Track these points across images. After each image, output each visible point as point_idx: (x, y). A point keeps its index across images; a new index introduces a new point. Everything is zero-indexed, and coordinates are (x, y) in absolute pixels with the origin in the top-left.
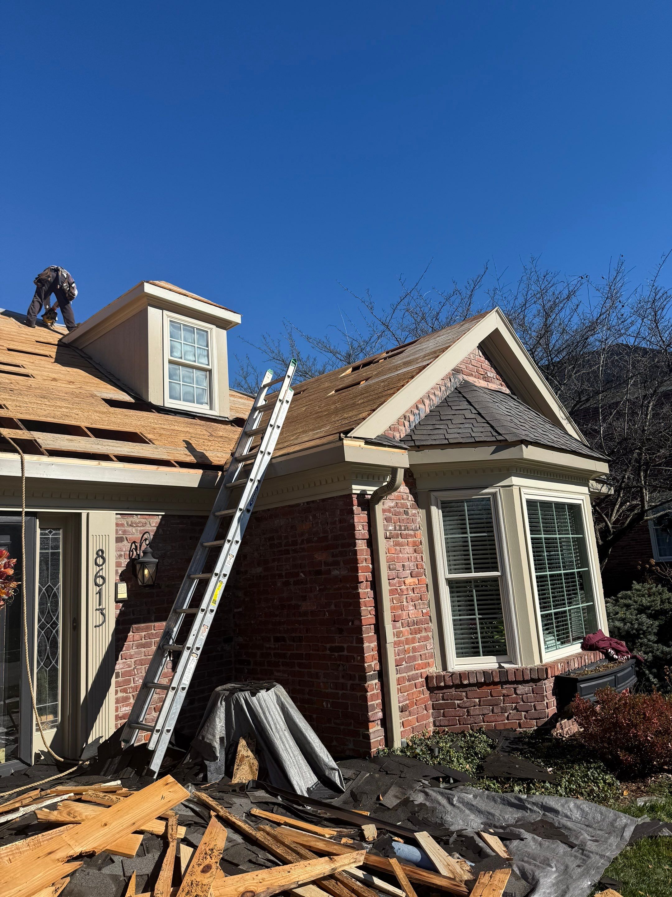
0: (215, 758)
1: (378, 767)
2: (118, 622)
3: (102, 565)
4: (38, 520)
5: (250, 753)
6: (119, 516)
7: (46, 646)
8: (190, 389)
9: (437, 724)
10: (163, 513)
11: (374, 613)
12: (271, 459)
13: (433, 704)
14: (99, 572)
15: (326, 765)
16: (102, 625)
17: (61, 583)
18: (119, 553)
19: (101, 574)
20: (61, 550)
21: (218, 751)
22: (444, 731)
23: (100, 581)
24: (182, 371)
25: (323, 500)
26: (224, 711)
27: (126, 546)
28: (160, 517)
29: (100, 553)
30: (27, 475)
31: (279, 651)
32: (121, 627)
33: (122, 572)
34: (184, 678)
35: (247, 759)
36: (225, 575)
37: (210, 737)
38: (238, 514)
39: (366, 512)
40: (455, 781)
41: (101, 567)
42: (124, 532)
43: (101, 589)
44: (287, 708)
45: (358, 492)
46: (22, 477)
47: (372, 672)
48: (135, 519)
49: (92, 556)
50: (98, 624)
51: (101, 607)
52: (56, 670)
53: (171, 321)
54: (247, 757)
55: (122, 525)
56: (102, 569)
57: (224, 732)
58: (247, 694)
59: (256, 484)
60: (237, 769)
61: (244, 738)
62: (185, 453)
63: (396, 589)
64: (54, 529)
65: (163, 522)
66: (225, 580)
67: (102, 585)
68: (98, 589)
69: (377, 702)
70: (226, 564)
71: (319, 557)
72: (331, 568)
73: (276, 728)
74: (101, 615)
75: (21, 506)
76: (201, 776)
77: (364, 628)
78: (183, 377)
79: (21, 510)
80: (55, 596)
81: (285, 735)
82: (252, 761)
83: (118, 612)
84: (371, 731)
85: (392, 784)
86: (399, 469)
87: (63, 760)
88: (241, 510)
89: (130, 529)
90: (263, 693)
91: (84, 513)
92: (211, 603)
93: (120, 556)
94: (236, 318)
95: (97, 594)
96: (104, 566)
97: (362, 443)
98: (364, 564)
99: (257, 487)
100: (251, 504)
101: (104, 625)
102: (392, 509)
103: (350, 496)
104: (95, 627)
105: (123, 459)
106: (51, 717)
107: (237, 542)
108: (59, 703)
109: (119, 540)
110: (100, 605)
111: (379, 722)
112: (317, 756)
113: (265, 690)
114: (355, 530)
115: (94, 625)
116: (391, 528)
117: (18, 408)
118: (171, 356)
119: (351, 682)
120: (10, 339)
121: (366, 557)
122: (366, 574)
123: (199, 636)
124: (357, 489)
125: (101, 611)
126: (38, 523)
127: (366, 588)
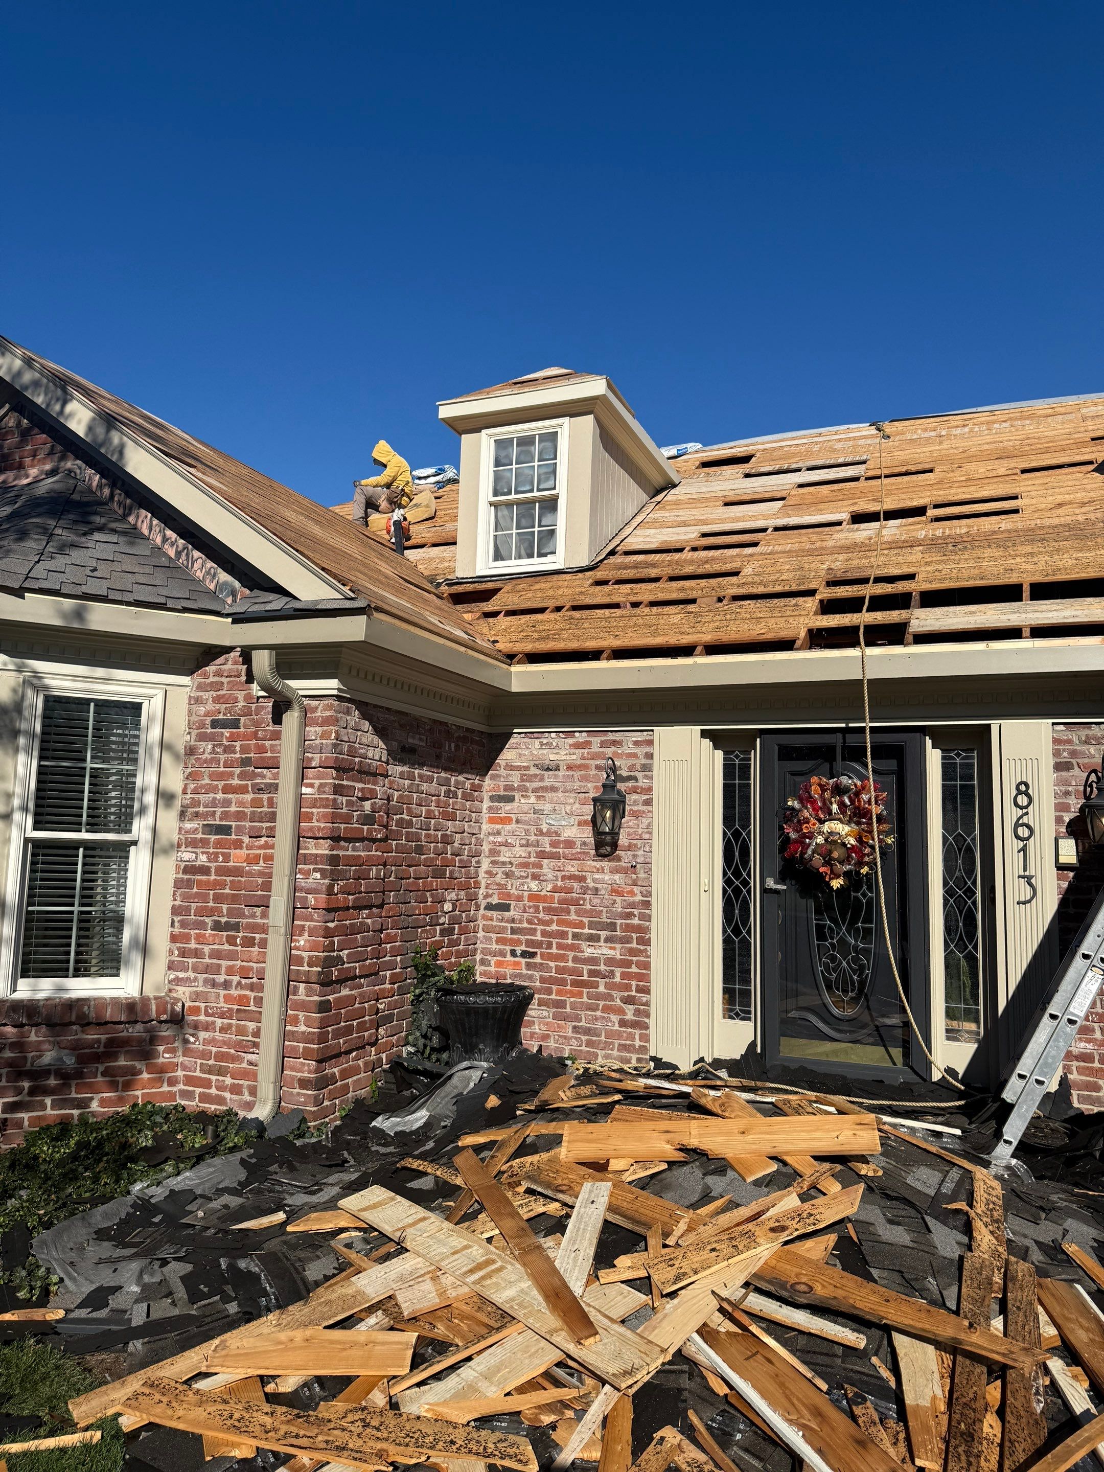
2: (1063, 903)
3: (1026, 807)
4: (927, 738)
6: (1062, 727)
7: (957, 921)
14: (1021, 817)
16: (1029, 901)
17: (977, 832)
18: (1063, 788)
19: (1025, 821)
20: (976, 783)
23: (1023, 832)
27: (1078, 776)
29: (1023, 788)
32: (1071, 911)
33: (1071, 821)
34: (1074, 1003)
41: (1025, 811)
42: (1074, 754)
43: (1025, 845)
48: (1096, 731)
49: (1010, 791)
50: (1023, 899)
51: (1027, 873)
52: (976, 959)
55: (1069, 742)
56: (1027, 814)
64: (963, 750)
67: (1028, 839)
68: (1021, 844)
74: (1028, 887)
80: (970, 851)
83: (1065, 885)
89: (1084, 748)
91: (994, 724)
93: (1067, 793)
95: (1019, 852)
96: (1030, 808)
101: (1034, 902)
104: (1018, 903)
108: (981, 1007)
109: (1060, 767)
110: (1025, 870)
115: (1017, 900)
117: (936, 573)
125: (1028, 879)
126: (929, 742)
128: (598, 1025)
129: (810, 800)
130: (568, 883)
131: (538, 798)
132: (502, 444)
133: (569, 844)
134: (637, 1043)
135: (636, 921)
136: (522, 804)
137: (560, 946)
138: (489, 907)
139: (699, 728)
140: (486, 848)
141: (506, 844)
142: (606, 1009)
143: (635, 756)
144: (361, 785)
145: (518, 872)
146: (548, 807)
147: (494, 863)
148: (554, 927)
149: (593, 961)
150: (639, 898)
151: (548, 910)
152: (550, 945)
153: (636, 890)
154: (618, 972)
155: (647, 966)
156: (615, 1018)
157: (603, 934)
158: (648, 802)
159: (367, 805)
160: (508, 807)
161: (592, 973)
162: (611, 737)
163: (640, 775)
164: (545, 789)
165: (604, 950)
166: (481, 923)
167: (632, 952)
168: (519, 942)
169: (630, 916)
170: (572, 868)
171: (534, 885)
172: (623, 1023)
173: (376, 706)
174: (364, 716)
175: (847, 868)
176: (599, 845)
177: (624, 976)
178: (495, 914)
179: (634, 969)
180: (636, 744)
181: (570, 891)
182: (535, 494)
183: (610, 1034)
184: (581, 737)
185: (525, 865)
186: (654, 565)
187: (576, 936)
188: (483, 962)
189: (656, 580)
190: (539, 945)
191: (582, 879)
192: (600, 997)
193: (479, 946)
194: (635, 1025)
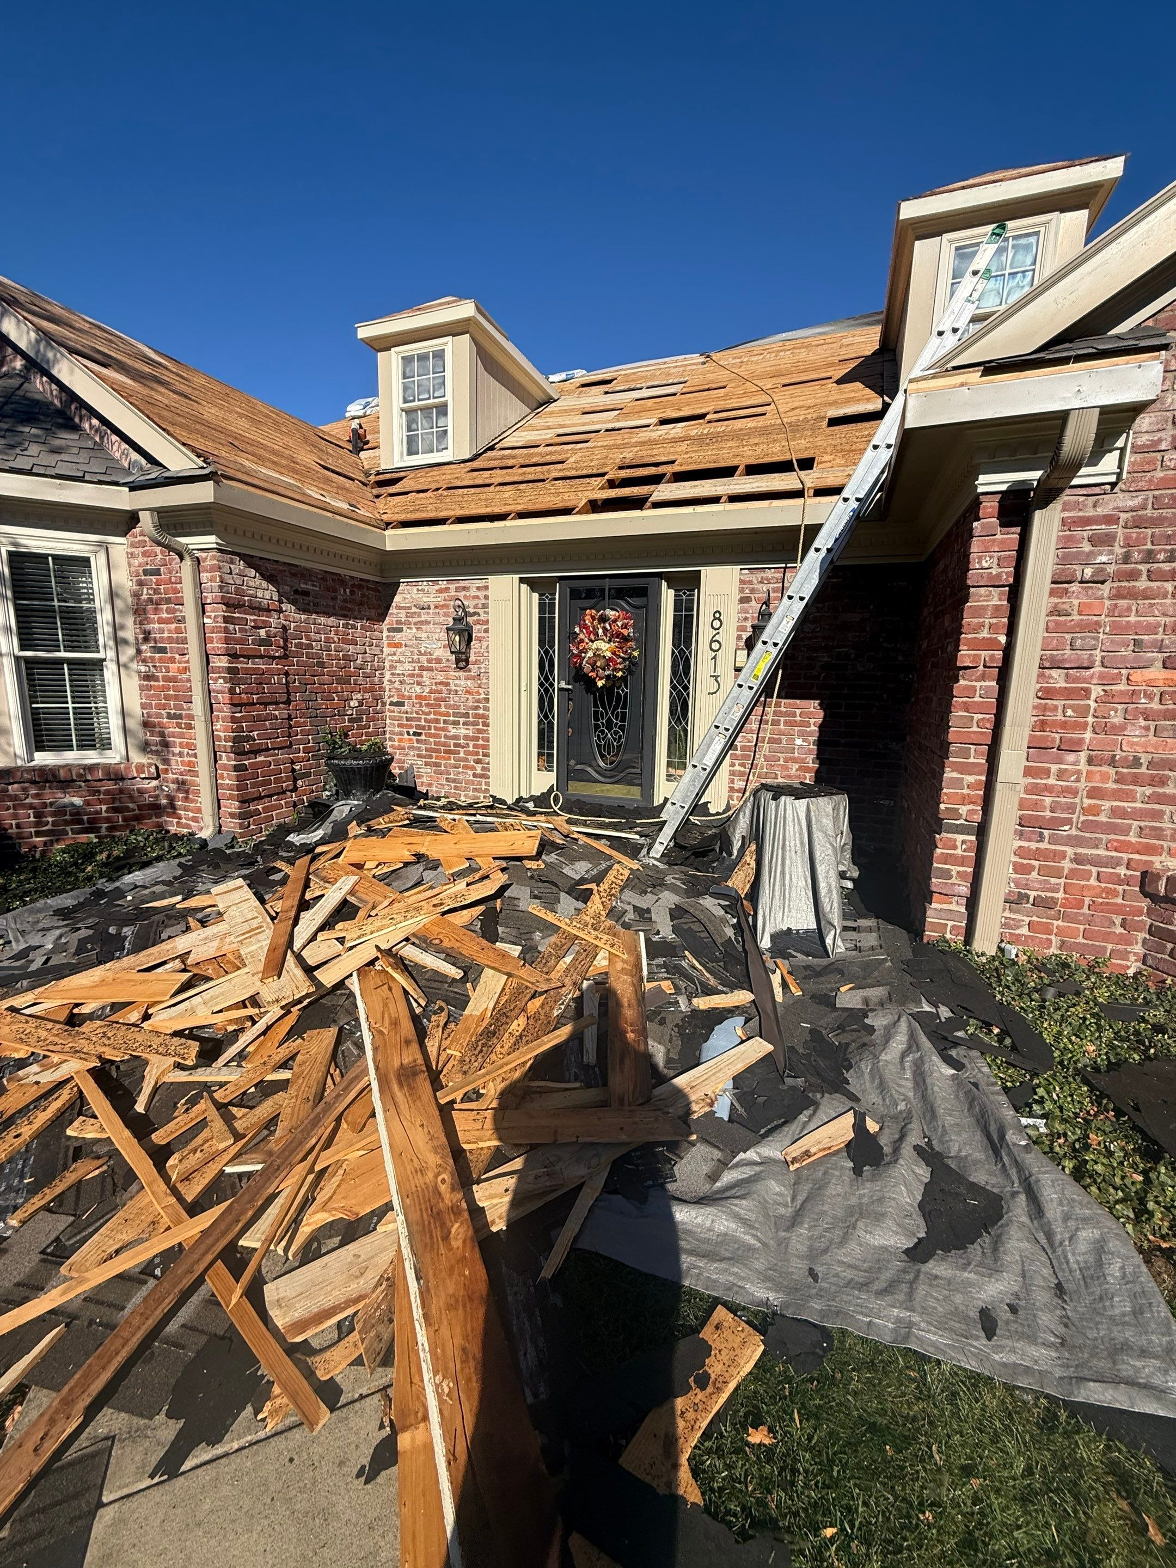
3: (719, 629)
4: (664, 581)
5: (752, 863)
6: (745, 572)
7: (677, 706)
9: (1150, 962)
11: (990, 726)
13: (1151, 925)
14: (715, 636)
15: (824, 914)
16: (715, 692)
17: (693, 647)
18: (744, 615)
19: (717, 638)
20: (695, 613)
22: (1164, 981)
23: (716, 646)
27: (754, 607)
29: (717, 615)
36: (775, 644)
39: (1017, 529)
41: (717, 631)
43: (716, 655)
47: (961, 822)
49: (710, 618)
50: (711, 691)
52: (686, 731)
53: (957, 247)
54: (749, 864)
56: (719, 633)
59: (852, 505)
60: (736, 872)
61: (753, 843)
63: (1087, 690)
64: (688, 590)
66: (774, 651)
67: (718, 651)
68: (713, 654)
69: (961, 868)
70: (780, 629)
73: (784, 845)
74: (715, 683)
77: (949, 749)
80: (688, 659)
81: (791, 857)
82: (749, 871)
84: (934, 906)
88: (817, 550)
91: (704, 570)
93: (746, 619)
94: (1113, 169)
95: (712, 659)
97: (975, 377)
98: (982, 634)
99: (853, 510)
100: (836, 541)
101: (718, 693)
103: (973, 500)
104: (709, 694)
107: (802, 598)
109: (744, 600)
110: (714, 672)
113: (793, 798)
114: (967, 569)
116: (1103, 559)
121: (993, 620)
122: (983, 653)
124: (995, 482)
125: (716, 678)
126: (664, 584)
127: (983, 678)
128: (461, 777)
129: (586, 627)
130: (440, 687)
131: (418, 629)
132: (407, 360)
133: (439, 661)
134: (483, 787)
135: (481, 711)
136: (407, 634)
137: (436, 728)
138: (392, 704)
139: (516, 577)
140: (387, 664)
141: (400, 661)
142: (465, 767)
143: (478, 597)
144: (253, 617)
145: (408, 680)
146: (424, 635)
147: (393, 674)
148: (432, 716)
149: (456, 737)
150: (483, 696)
151: (428, 705)
152: (430, 728)
153: (481, 690)
154: (471, 744)
155: (487, 740)
156: (470, 772)
157: (462, 720)
158: (486, 631)
159: (262, 632)
160: (398, 635)
161: (456, 745)
162: (462, 584)
163: (481, 611)
164: (421, 623)
165: (462, 731)
166: (388, 714)
167: (479, 731)
168: (411, 727)
169: (477, 708)
170: (440, 677)
171: (418, 689)
172: (475, 775)
173: (261, 558)
174: (250, 565)
175: (607, 673)
176: (458, 661)
177: (475, 746)
178: (396, 708)
179: (481, 742)
180: (478, 588)
181: (440, 692)
182: (432, 401)
183: (467, 782)
184: (443, 585)
185: (412, 676)
186: (514, 457)
187: (445, 722)
188: (390, 739)
189: (511, 467)
190: (423, 728)
191: (447, 684)
192: (460, 760)
193: (387, 729)
194: (482, 776)
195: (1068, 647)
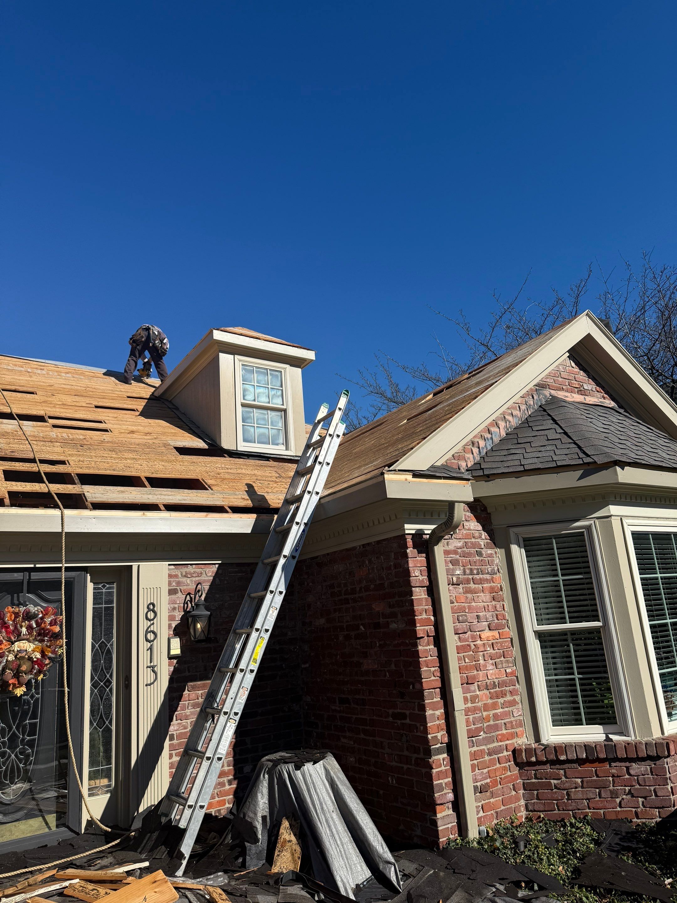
0: (256, 840)
1: (445, 862)
2: (171, 680)
3: (153, 620)
4: (88, 575)
5: (293, 838)
6: (172, 567)
7: (99, 705)
8: (266, 431)
9: (530, 808)
10: (220, 562)
11: (439, 674)
12: (320, 499)
13: (524, 783)
14: (150, 626)
15: (380, 857)
16: (153, 683)
17: (114, 639)
18: (172, 606)
19: (152, 629)
20: (115, 605)
21: (260, 832)
22: (539, 817)
23: (151, 636)
24: (256, 413)
25: (379, 542)
26: (267, 785)
27: (180, 598)
28: (217, 566)
29: (151, 607)
30: (66, 530)
31: (344, 715)
32: (175, 685)
33: (176, 626)
34: (220, 746)
35: (290, 844)
36: (267, 631)
37: (251, 815)
38: (282, 561)
39: (424, 555)
40: (541, 888)
41: (152, 622)
42: (178, 583)
43: (152, 645)
44: (337, 785)
45: (413, 532)
46: (61, 533)
47: (439, 745)
48: (190, 569)
49: (143, 610)
50: (149, 682)
51: (152, 664)
52: (110, 730)
53: (243, 365)
54: (290, 841)
55: (176, 576)
56: (153, 624)
57: (267, 810)
58: (291, 767)
59: (302, 527)
60: (278, 855)
61: (287, 819)
62: (243, 497)
63: (469, 645)
64: (108, 583)
65: (220, 572)
66: (267, 636)
67: (153, 641)
68: (149, 645)
69: (446, 780)
70: (268, 617)
71: (379, 607)
72: (389, 620)
73: (322, 808)
74: (152, 673)
75: (60, 561)
76: (240, 860)
77: (426, 693)
78: (257, 420)
79: (60, 565)
80: (109, 653)
81: (332, 818)
82: (294, 847)
83: (172, 669)
84: (439, 815)
85: (457, 888)
86: (456, 504)
87: (110, 830)
88: (285, 556)
89: (184, 580)
90: (308, 767)
91: (135, 565)
92: (251, 662)
93: (174, 609)
94: (310, 355)
95: (148, 650)
96: (155, 620)
97: (409, 477)
98: (424, 616)
99: (304, 531)
100: (296, 550)
101: (155, 683)
102: (459, 550)
103: (403, 537)
104: (146, 685)
105: (171, 508)
106: (105, 782)
107: (281, 593)
108: (113, 766)
109: (172, 592)
110: (151, 662)
111: (450, 805)
112: (369, 845)
113: (312, 763)
114: (410, 576)
115: (145, 683)
116: (458, 572)
117: (81, 463)
118: (244, 399)
119: (415, 755)
120: (102, 397)
121: (427, 607)
122: (426, 627)
123: (238, 700)
124: (410, 528)
125: (153, 668)
126: (89, 578)
127: (428, 644)
129: (5, 625)
175: (30, 677)
195: (457, 621)
